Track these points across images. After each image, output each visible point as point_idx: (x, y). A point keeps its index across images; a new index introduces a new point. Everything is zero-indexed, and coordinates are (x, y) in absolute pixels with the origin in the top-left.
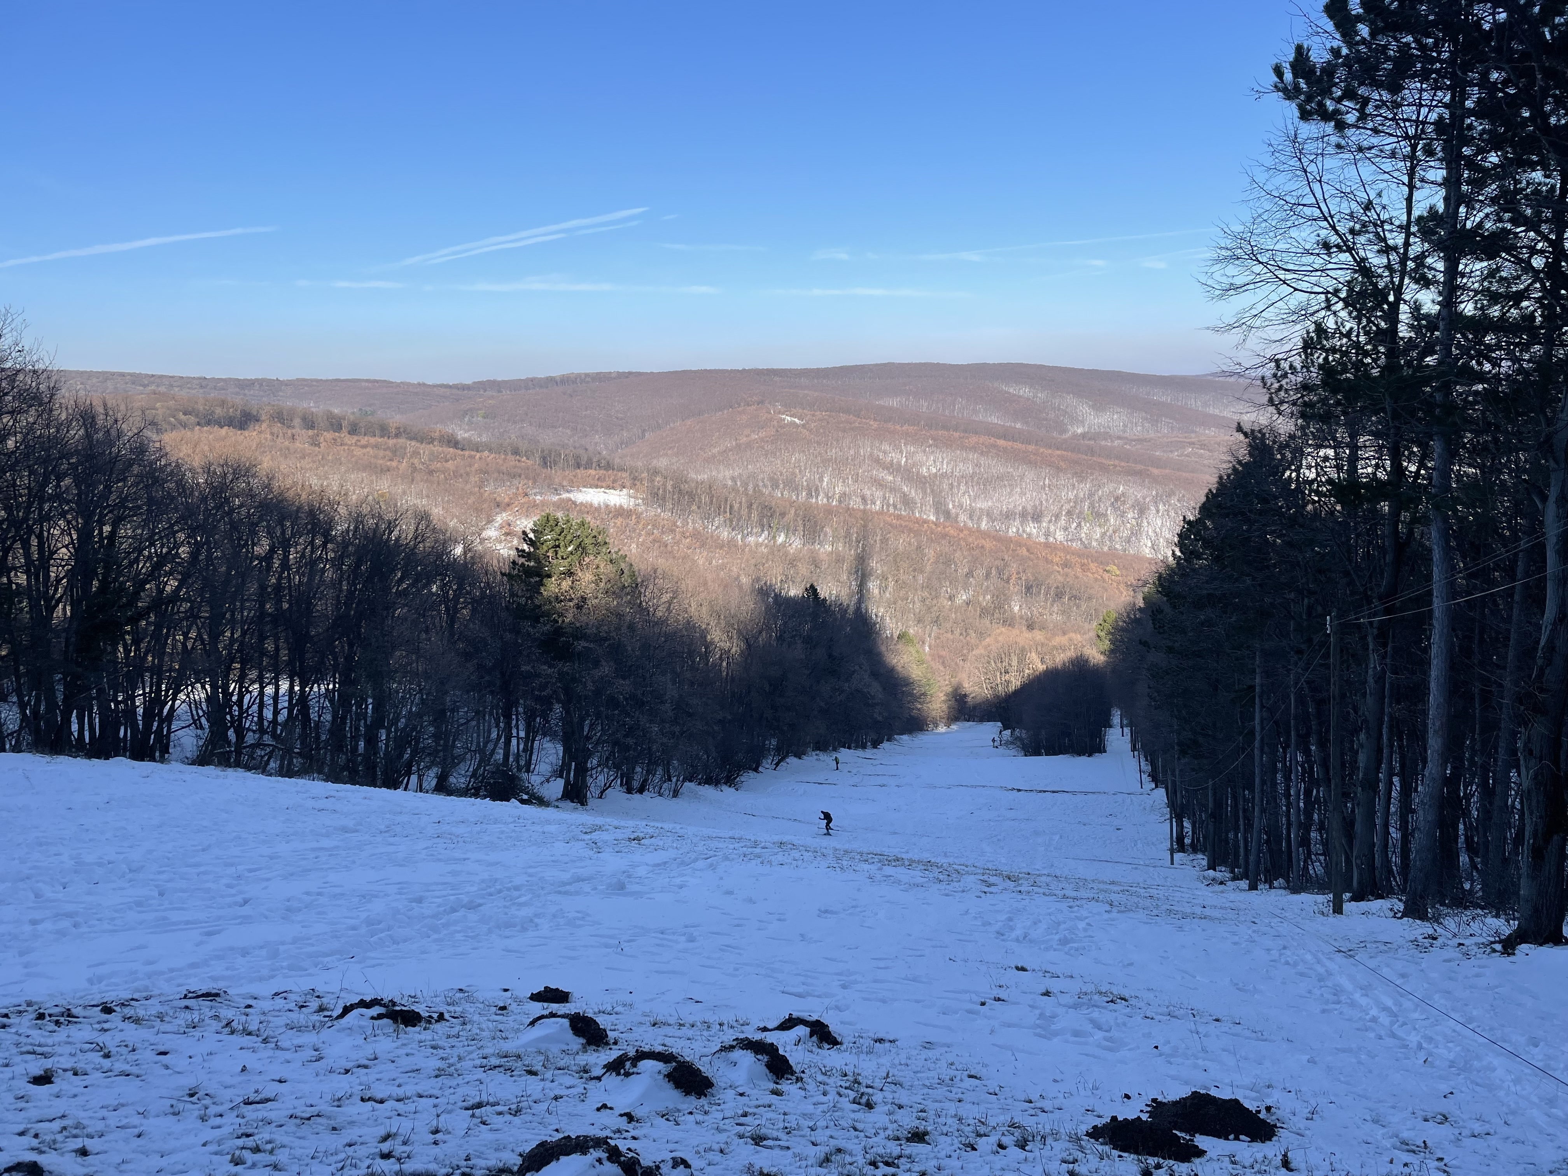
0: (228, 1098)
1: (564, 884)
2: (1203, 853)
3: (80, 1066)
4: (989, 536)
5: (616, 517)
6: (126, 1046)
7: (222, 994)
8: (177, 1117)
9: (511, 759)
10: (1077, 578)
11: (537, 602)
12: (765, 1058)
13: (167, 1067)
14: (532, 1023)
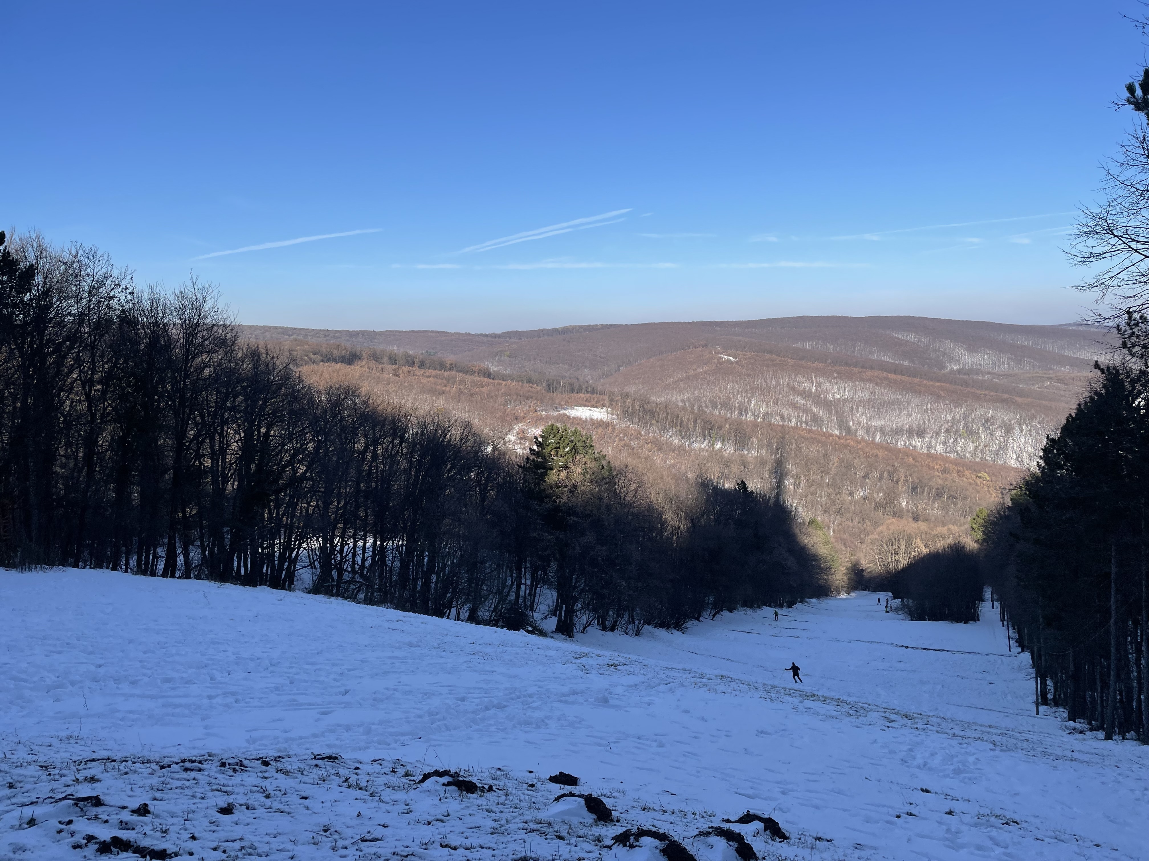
0: (350, 836)
1: (564, 695)
2: (1064, 707)
3: (251, 802)
4: (882, 448)
5: (597, 427)
6: (280, 790)
7: (339, 758)
8: (317, 847)
9: (521, 600)
10: (954, 481)
11: (542, 487)
12: (736, 845)
13: (308, 808)
14: (557, 799)
